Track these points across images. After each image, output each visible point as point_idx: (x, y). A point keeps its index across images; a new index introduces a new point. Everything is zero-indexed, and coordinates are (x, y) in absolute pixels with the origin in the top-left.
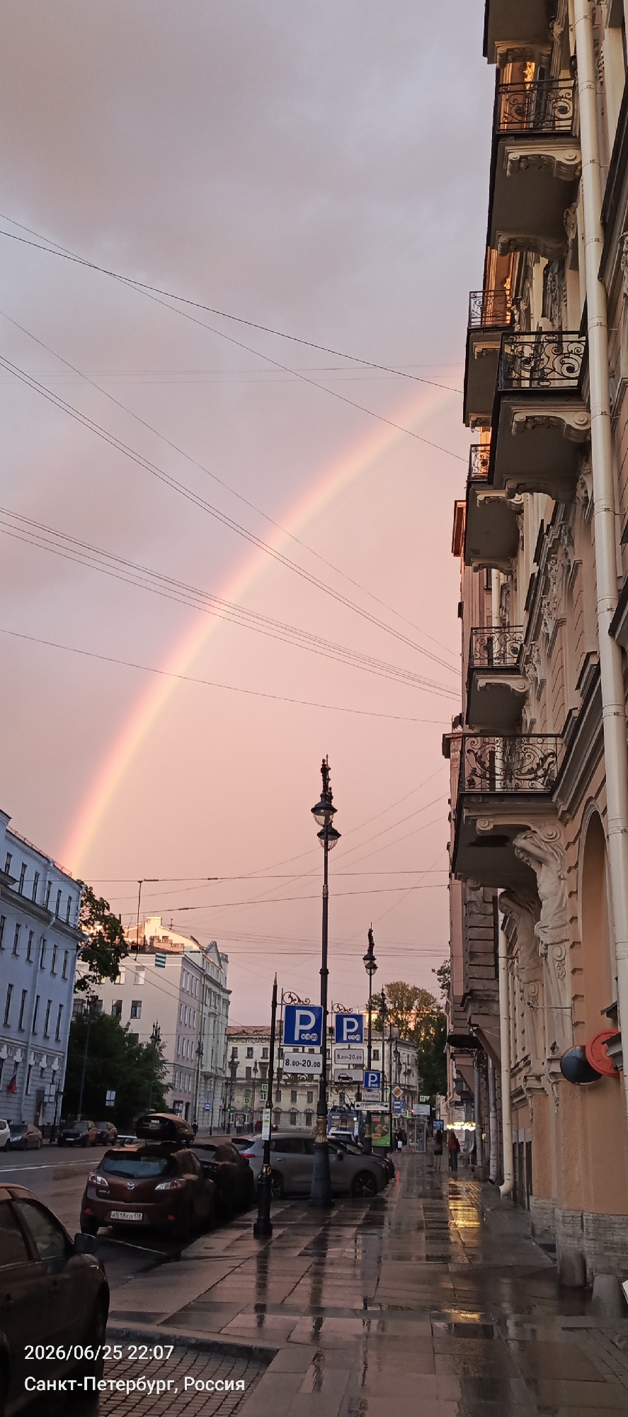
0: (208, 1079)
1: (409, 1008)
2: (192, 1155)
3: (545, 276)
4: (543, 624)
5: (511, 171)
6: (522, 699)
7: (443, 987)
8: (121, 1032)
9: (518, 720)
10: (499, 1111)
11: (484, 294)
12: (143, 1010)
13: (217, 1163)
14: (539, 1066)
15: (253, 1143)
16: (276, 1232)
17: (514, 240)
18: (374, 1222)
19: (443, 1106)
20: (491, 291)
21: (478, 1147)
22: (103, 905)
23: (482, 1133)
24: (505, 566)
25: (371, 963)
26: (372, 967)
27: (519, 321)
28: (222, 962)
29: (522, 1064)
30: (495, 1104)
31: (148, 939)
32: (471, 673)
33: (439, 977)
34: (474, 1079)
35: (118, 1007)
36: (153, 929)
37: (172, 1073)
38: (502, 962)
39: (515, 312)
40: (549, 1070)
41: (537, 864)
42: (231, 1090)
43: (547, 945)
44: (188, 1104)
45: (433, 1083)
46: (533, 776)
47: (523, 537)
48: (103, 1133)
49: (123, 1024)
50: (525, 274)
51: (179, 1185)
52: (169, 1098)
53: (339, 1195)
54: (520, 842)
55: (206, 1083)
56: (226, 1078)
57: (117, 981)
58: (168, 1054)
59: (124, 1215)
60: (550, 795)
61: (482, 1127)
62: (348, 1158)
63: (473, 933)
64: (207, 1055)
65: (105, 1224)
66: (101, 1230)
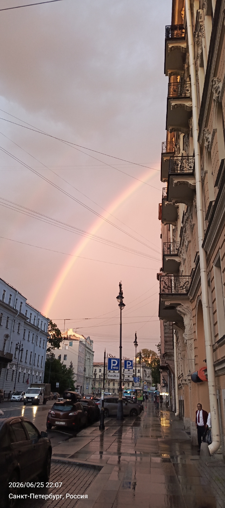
0: (87, 379)
1: (149, 357)
2: (80, 404)
3: (184, 139)
4: (185, 242)
5: (172, 108)
6: (179, 264)
7: (159, 350)
8: (61, 364)
9: (178, 271)
10: (175, 390)
11: (166, 143)
12: (68, 357)
13: (88, 406)
14: (185, 377)
15: (100, 400)
16: (106, 428)
17: (174, 128)
18: (137, 424)
19: (159, 388)
20: (169, 142)
21: (169, 401)
22: (55, 325)
23: (171, 396)
24: (174, 223)
25: (136, 343)
26: (136, 345)
27: (177, 151)
28: (91, 343)
29: (181, 376)
30: (174, 387)
31: (69, 336)
32: (164, 256)
33: (158, 347)
34: (168, 379)
35: (60, 357)
36: (70, 332)
37: (76, 377)
38: (175, 344)
39: (176, 148)
40: (188, 378)
41: (184, 315)
42: (95, 382)
43: (187, 340)
44: (81, 387)
45: (156, 380)
46: (182, 288)
47: (179, 215)
48: (55, 396)
49: (61, 362)
50: (178, 137)
51: (76, 414)
52: (75, 385)
53: (126, 416)
54: (178, 308)
55: (87, 380)
56: (93, 379)
57: (59, 349)
58: (75, 371)
59: (60, 423)
60: (187, 294)
61: (171, 395)
62: (129, 404)
63: (167, 335)
64: (87, 372)
65: (54, 426)
66: (53, 427)
